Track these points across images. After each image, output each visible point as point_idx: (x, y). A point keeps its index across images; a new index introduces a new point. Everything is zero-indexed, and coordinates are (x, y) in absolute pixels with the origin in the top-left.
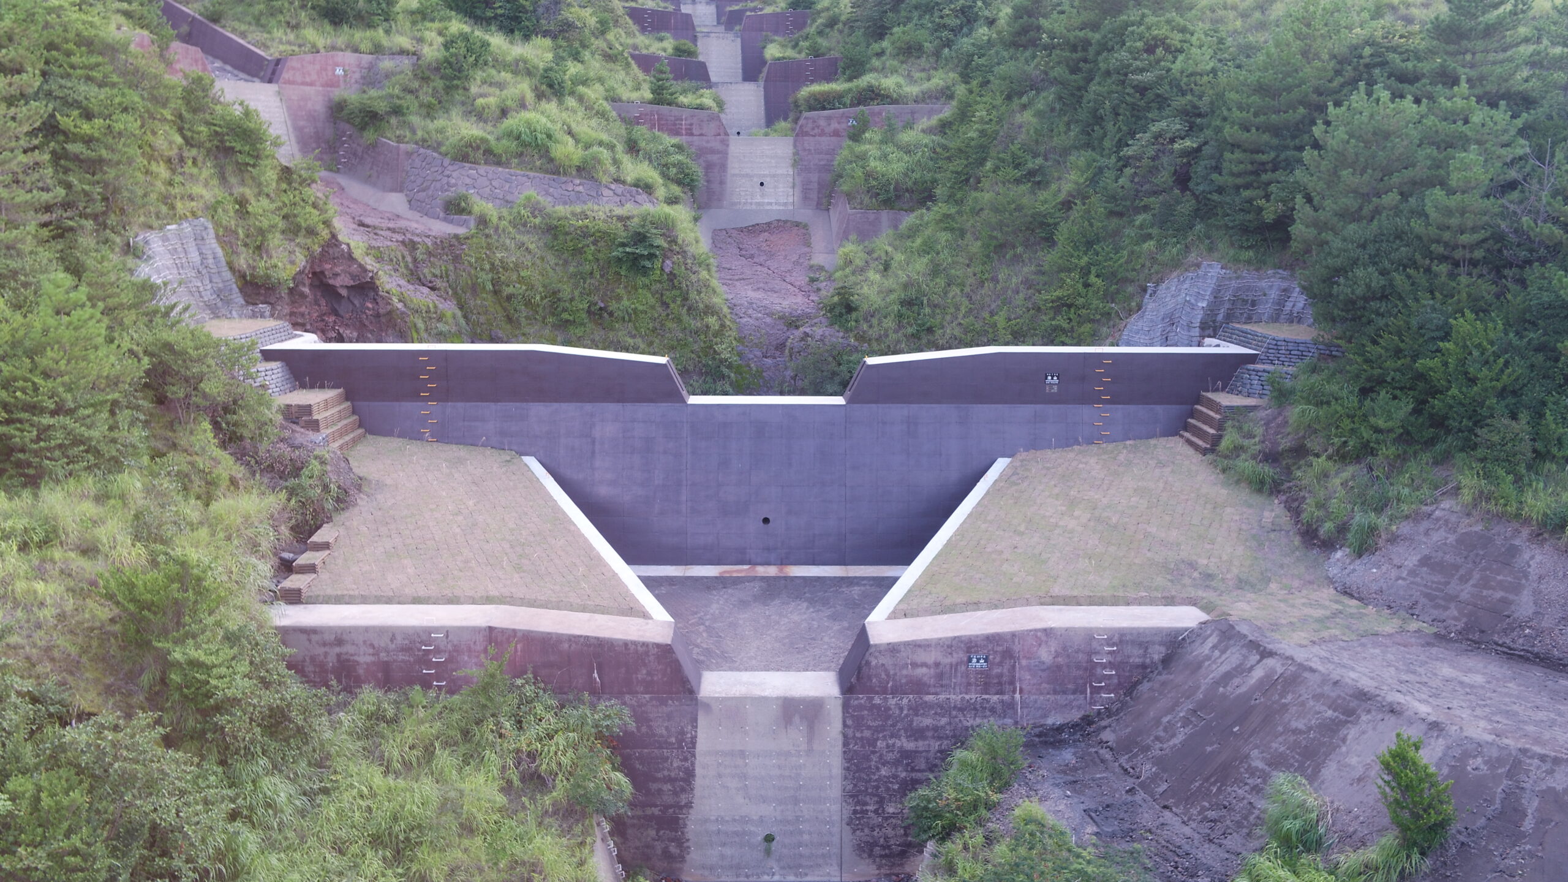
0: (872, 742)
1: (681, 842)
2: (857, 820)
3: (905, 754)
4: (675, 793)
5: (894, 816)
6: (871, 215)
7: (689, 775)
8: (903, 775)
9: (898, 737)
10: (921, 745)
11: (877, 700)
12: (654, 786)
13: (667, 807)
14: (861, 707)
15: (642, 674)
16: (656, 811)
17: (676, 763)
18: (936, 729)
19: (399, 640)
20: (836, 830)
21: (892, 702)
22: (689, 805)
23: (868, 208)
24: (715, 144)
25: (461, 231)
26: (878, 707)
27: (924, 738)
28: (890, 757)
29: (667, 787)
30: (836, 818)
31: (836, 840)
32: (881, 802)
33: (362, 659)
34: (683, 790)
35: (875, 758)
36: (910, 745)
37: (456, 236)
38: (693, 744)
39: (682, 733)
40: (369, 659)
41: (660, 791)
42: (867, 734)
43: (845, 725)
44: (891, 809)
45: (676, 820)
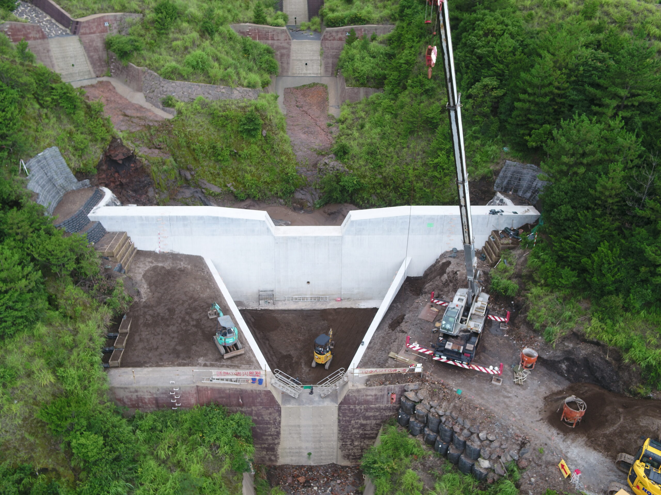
0: (349, 421)
1: (275, 456)
2: (343, 447)
3: (362, 425)
4: (273, 440)
5: (357, 446)
6: (356, 90)
7: (278, 434)
8: (361, 432)
9: (360, 419)
10: (368, 422)
11: (352, 407)
12: (265, 437)
13: (270, 444)
14: (345, 409)
15: (259, 400)
16: (266, 446)
17: (273, 430)
18: (374, 416)
19: (161, 390)
20: (335, 451)
21: (358, 407)
22: (278, 443)
23: (354, 86)
24: (285, 45)
25: (170, 117)
26: (352, 409)
27: (370, 419)
28: (356, 426)
29: (270, 438)
30: (335, 447)
31: (335, 454)
32: (353, 441)
33: (146, 397)
34: (276, 438)
35: (350, 427)
36: (364, 422)
37: (169, 120)
38: (280, 423)
39: (275, 419)
40: (149, 397)
41: (267, 439)
42: (348, 418)
43: (339, 416)
44: (356, 443)
45: (274, 449)
